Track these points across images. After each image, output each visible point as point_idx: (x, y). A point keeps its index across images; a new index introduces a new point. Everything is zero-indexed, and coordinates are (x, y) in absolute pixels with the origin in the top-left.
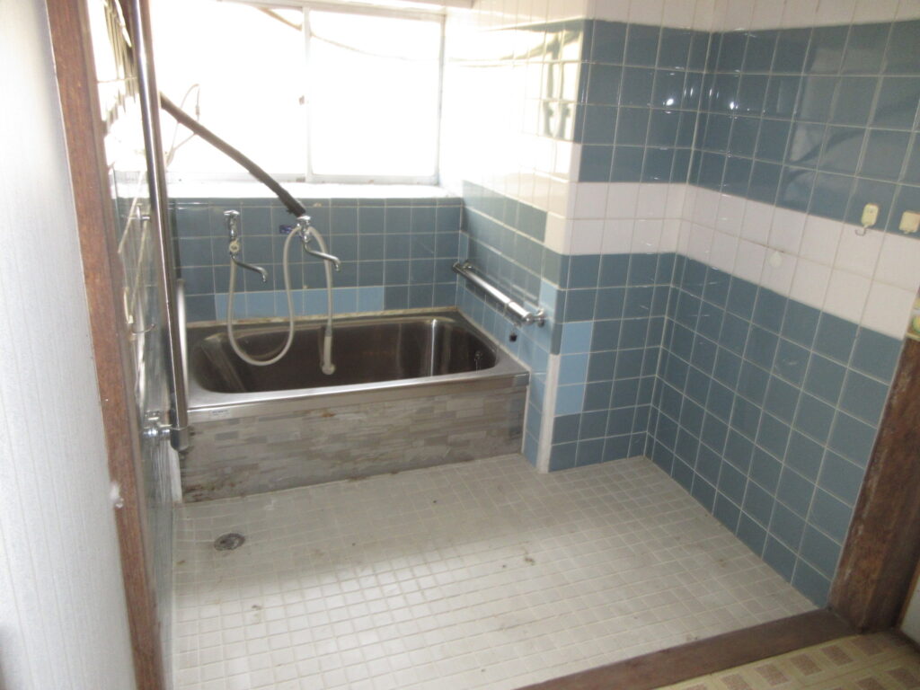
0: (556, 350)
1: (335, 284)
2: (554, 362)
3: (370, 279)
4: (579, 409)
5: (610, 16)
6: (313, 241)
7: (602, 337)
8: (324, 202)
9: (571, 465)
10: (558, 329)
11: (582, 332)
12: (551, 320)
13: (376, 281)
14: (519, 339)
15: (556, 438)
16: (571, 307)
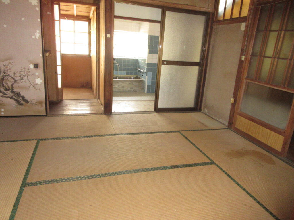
0: (147, 75)
1: (119, 70)
2: (147, 77)
3: (124, 70)
4: (150, 84)
5: (151, 35)
6: (116, 64)
7: (153, 74)
8: (118, 58)
9: (149, 93)
10: (147, 72)
11: (150, 73)
12: (146, 72)
13: (125, 70)
14: (143, 76)
15: (147, 88)
16: (149, 70)
